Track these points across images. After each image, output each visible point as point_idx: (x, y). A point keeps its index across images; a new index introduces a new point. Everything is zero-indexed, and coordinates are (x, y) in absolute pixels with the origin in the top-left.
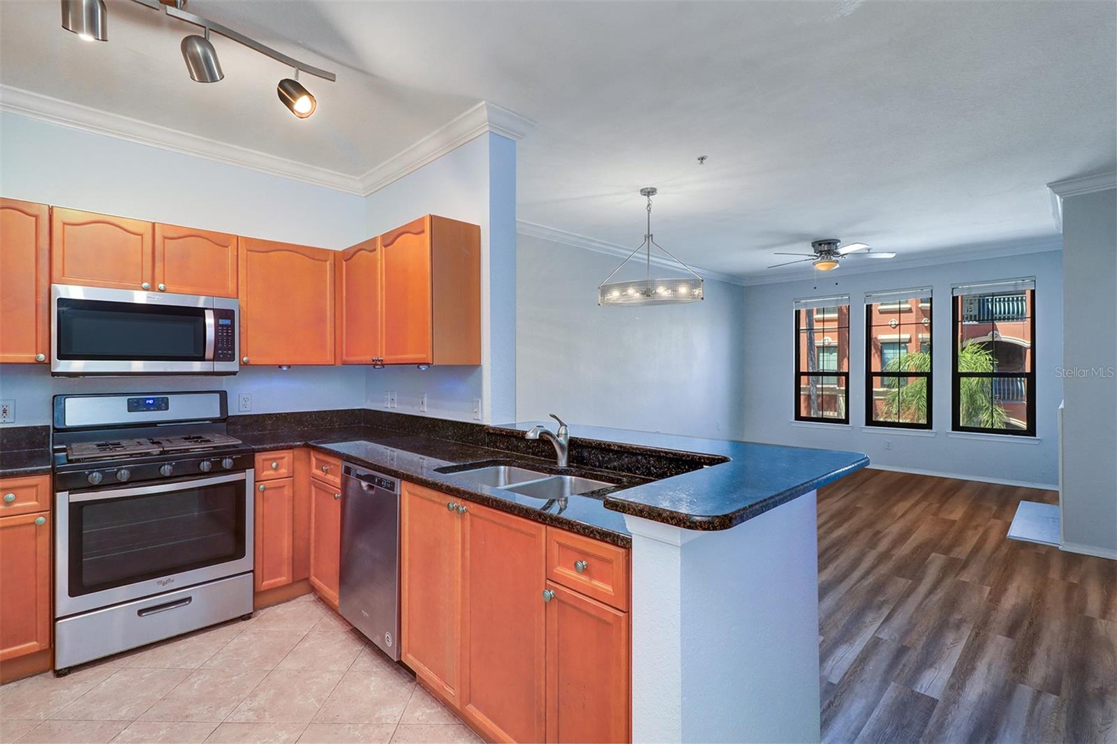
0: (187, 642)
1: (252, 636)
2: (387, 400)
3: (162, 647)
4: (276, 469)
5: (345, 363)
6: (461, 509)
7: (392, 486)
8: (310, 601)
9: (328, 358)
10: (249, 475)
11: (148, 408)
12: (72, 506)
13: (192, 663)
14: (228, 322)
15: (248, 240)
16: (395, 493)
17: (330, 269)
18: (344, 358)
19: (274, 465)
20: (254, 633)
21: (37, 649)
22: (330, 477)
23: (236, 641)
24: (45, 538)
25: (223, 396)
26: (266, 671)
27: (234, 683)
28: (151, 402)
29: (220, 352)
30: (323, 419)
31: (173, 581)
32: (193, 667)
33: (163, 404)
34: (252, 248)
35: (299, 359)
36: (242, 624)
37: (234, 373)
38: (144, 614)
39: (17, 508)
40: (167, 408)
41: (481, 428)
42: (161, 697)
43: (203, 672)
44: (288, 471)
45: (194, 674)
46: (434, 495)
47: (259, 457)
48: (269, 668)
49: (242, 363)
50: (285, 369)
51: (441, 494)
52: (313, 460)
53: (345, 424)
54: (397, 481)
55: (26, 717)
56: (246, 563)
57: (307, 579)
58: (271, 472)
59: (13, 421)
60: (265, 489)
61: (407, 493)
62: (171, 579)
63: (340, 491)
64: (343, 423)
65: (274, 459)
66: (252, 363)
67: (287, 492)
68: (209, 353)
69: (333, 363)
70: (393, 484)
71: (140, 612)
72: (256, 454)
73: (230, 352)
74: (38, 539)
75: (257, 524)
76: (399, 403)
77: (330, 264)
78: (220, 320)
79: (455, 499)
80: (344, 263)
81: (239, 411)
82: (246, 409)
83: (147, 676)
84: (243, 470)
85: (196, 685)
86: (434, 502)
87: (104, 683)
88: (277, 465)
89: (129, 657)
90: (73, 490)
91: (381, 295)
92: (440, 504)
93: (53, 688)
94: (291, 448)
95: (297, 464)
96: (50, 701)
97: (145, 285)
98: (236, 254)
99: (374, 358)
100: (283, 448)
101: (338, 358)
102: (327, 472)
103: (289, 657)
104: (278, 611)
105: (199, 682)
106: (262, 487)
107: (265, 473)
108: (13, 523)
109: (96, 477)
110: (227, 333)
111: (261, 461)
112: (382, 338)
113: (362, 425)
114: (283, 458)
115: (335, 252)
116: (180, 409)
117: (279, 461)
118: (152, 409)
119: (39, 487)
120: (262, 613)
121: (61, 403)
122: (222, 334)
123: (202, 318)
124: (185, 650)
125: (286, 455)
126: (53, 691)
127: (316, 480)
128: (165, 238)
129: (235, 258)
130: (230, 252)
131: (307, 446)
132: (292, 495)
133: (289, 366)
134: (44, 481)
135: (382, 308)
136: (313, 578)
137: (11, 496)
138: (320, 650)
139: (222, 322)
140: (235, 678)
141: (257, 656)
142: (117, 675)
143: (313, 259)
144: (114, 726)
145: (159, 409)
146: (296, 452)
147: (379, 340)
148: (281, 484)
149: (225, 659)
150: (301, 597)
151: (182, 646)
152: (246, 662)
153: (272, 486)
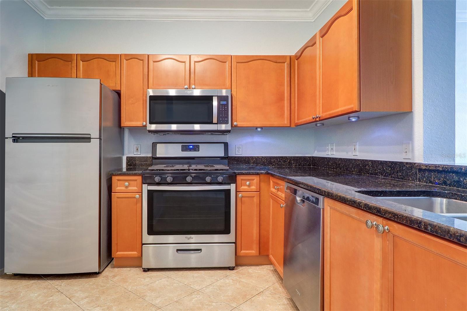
0: (199, 273)
1: (231, 281)
2: (328, 150)
3: (187, 271)
4: (249, 186)
5: (297, 125)
6: (381, 228)
7: (317, 201)
8: (270, 270)
9: (286, 122)
10: (232, 187)
11: (190, 150)
12: (149, 192)
13: (197, 286)
14: (225, 103)
15: (237, 57)
16: (319, 206)
17: (287, 67)
18: (296, 121)
19: (248, 183)
20: (233, 280)
21: (137, 256)
22: (279, 193)
23: (222, 281)
24: (139, 205)
25: (226, 145)
26: (232, 307)
27: (212, 307)
28: (191, 147)
29: (221, 119)
30: (285, 161)
31: (192, 238)
32: (196, 288)
33: (197, 149)
34: (239, 61)
35: (267, 123)
36: (228, 272)
37: (229, 131)
38: (179, 252)
39: (129, 189)
40: (199, 151)
41: (412, 166)
42: (176, 300)
43: (200, 293)
44: (256, 188)
45: (195, 293)
46: (353, 211)
47: (239, 178)
48: (234, 305)
49: (233, 126)
50: (259, 130)
51: (360, 212)
52: (271, 182)
53: (299, 165)
54: (321, 198)
55: (125, 286)
56: (231, 237)
57: (268, 256)
58: (246, 187)
59: (140, 154)
60: (242, 197)
61: (329, 208)
62: (192, 237)
63: (284, 202)
64: (298, 165)
65: (248, 180)
66: (239, 126)
67: (256, 200)
68: (215, 120)
69: (289, 126)
70: (317, 199)
71: (178, 250)
72: (237, 176)
73: (226, 119)
74: (137, 205)
75: (238, 216)
76: (336, 151)
77: (287, 64)
78: (221, 102)
79: (375, 217)
80: (296, 61)
81: (236, 154)
82: (239, 153)
83: (175, 285)
84: (229, 184)
85: (194, 300)
86: (353, 218)
87: (157, 282)
88: (250, 184)
89: (173, 272)
90: (149, 184)
91: (319, 73)
92: (360, 221)
93: (140, 276)
94: (258, 174)
95: (262, 184)
96: (136, 282)
97: (186, 87)
98: (230, 65)
99: (314, 117)
100: (253, 174)
101: (292, 122)
102: (278, 190)
103: (248, 303)
104: (249, 270)
105: (196, 299)
106: (240, 195)
107: (243, 187)
108: (127, 196)
109: (157, 179)
110: (225, 108)
111: (240, 181)
112: (319, 103)
113: (312, 166)
114: (253, 180)
115: (290, 57)
116: (205, 151)
117: (252, 181)
118: (192, 150)
119: (138, 181)
120: (241, 269)
121: (155, 146)
122: (222, 109)
123: (212, 101)
124: (197, 277)
125: (255, 178)
126: (139, 278)
127: (272, 195)
128: (195, 62)
129: (230, 68)
130: (227, 65)
131: (268, 173)
132: (259, 202)
133: (262, 128)
134: (139, 178)
135: (319, 81)
136: (271, 256)
137: (127, 184)
138: (268, 305)
139: (222, 103)
140: (214, 304)
141: (230, 294)
142: (164, 279)
143: (276, 62)
144: (151, 307)
145: (195, 151)
146: (262, 176)
147: (318, 103)
148: (252, 195)
149: (213, 290)
150: (265, 266)
151: (196, 274)
152: (223, 296)
153: (247, 195)
